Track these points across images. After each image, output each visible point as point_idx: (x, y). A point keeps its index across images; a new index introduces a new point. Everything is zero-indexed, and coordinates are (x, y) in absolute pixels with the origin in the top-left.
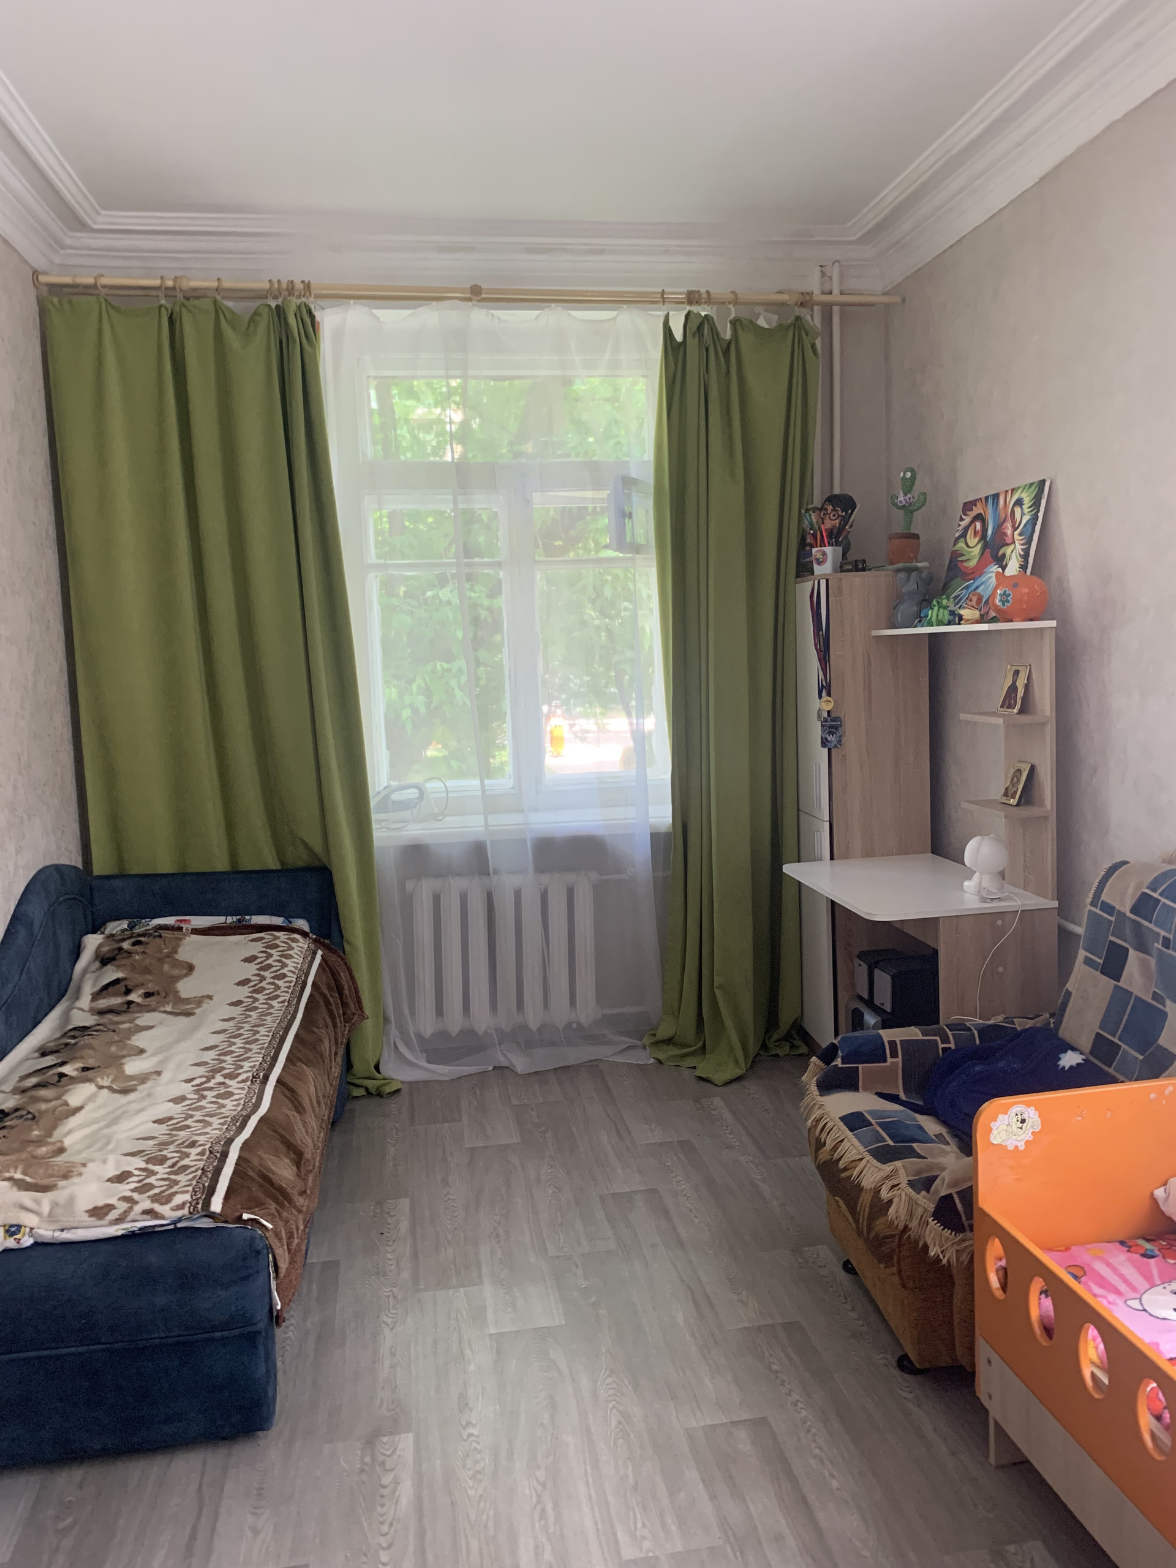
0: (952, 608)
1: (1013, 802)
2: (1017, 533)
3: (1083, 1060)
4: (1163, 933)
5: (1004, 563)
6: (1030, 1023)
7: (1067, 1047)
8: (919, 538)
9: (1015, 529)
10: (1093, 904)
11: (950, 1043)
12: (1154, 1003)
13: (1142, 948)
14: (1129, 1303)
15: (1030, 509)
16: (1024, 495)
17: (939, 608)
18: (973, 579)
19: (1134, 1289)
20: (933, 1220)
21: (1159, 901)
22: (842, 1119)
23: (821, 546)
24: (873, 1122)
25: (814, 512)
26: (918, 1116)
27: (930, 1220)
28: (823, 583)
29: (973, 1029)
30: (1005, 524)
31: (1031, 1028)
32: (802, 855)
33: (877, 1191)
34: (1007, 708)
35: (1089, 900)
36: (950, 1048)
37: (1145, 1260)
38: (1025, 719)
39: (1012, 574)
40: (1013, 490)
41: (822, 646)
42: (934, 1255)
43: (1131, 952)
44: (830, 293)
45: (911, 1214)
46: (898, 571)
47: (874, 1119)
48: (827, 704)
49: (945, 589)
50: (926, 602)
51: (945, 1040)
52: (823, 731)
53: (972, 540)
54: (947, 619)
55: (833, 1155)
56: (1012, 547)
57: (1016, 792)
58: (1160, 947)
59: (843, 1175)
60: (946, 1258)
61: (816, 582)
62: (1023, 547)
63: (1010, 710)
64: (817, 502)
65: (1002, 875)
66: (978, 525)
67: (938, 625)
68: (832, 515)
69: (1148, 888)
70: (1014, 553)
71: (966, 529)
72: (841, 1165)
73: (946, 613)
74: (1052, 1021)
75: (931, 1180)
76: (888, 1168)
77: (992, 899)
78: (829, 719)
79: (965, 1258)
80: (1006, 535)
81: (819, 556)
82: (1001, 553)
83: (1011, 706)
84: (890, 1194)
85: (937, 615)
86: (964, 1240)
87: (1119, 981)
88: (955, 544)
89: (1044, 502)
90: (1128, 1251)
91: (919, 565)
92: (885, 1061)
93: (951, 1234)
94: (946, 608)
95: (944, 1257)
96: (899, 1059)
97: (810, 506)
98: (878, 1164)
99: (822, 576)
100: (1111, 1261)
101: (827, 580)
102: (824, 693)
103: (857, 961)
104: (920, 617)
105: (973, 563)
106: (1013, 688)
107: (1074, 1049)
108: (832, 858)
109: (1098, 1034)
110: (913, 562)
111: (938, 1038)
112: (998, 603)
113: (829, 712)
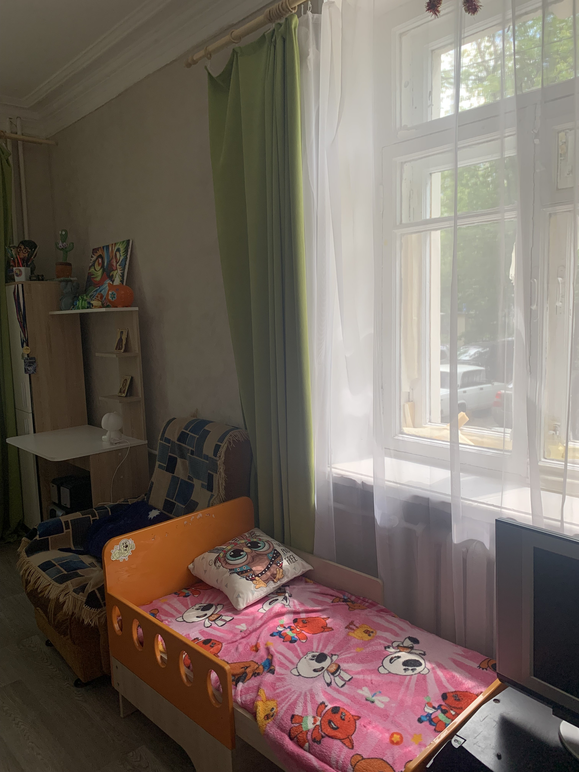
0: (88, 301)
1: (124, 395)
2: (118, 265)
3: (159, 513)
4: (191, 448)
5: (113, 280)
6: (135, 500)
7: (152, 508)
8: (71, 265)
9: (117, 263)
10: (161, 439)
11: (96, 517)
12: (189, 481)
13: (183, 456)
14: (177, 620)
15: (124, 253)
16: (120, 247)
17: (82, 300)
18: (99, 286)
19: (179, 612)
20: (85, 606)
21: (189, 434)
22: (39, 566)
23: (18, 267)
24: (56, 564)
25: (14, 249)
26: (80, 556)
27: (84, 606)
28: (20, 286)
29: (108, 508)
30: (112, 261)
31: (135, 503)
32: (19, 433)
33: (58, 599)
34: (119, 349)
35: (159, 438)
36: (96, 519)
37: (185, 598)
38: (127, 354)
39: (117, 284)
40: (115, 244)
41: (22, 320)
42: (87, 624)
43: (179, 460)
44: (16, 133)
45: (75, 606)
46: (61, 281)
47: (56, 563)
48: (26, 351)
49: (86, 291)
50: (76, 298)
51: (94, 516)
52: (25, 365)
53: (98, 268)
54: (87, 306)
55: (35, 586)
56: (116, 271)
57: (125, 390)
58: (190, 455)
59: (40, 595)
60: (93, 623)
61: (16, 285)
62: (121, 272)
63: (119, 351)
64: (16, 244)
65: (121, 431)
66: (100, 260)
67: (82, 309)
68: (24, 251)
69: (185, 429)
70: (117, 274)
71: (95, 261)
72: (39, 590)
73: (86, 303)
74: (145, 497)
75: (85, 586)
76: (63, 586)
77: (116, 443)
78: (28, 358)
79: (102, 620)
80: (113, 266)
81: (18, 272)
82: (111, 274)
83: (120, 349)
84: (65, 598)
85: (82, 304)
86: (101, 612)
87: (173, 473)
88: (89, 270)
89: (129, 250)
90: (178, 596)
91: (72, 279)
92: (63, 532)
93: (95, 610)
94: (86, 300)
95: (92, 623)
96: (70, 530)
97: (11, 245)
98: (58, 585)
99: (20, 282)
100: (171, 603)
101: (22, 285)
102: (25, 344)
103: (51, 484)
104: (74, 305)
105: (98, 279)
106: (121, 340)
107: (155, 509)
108: (35, 432)
109: (166, 500)
110: (69, 277)
111: (90, 516)
112: (110, 298)
113: (28, 355)
